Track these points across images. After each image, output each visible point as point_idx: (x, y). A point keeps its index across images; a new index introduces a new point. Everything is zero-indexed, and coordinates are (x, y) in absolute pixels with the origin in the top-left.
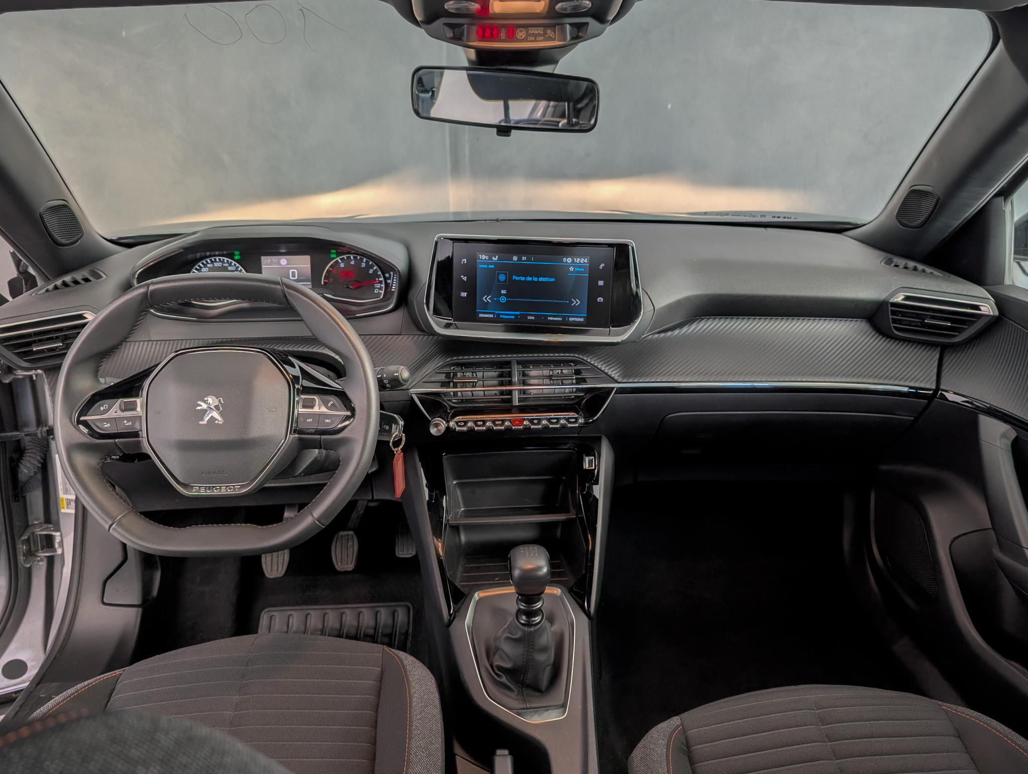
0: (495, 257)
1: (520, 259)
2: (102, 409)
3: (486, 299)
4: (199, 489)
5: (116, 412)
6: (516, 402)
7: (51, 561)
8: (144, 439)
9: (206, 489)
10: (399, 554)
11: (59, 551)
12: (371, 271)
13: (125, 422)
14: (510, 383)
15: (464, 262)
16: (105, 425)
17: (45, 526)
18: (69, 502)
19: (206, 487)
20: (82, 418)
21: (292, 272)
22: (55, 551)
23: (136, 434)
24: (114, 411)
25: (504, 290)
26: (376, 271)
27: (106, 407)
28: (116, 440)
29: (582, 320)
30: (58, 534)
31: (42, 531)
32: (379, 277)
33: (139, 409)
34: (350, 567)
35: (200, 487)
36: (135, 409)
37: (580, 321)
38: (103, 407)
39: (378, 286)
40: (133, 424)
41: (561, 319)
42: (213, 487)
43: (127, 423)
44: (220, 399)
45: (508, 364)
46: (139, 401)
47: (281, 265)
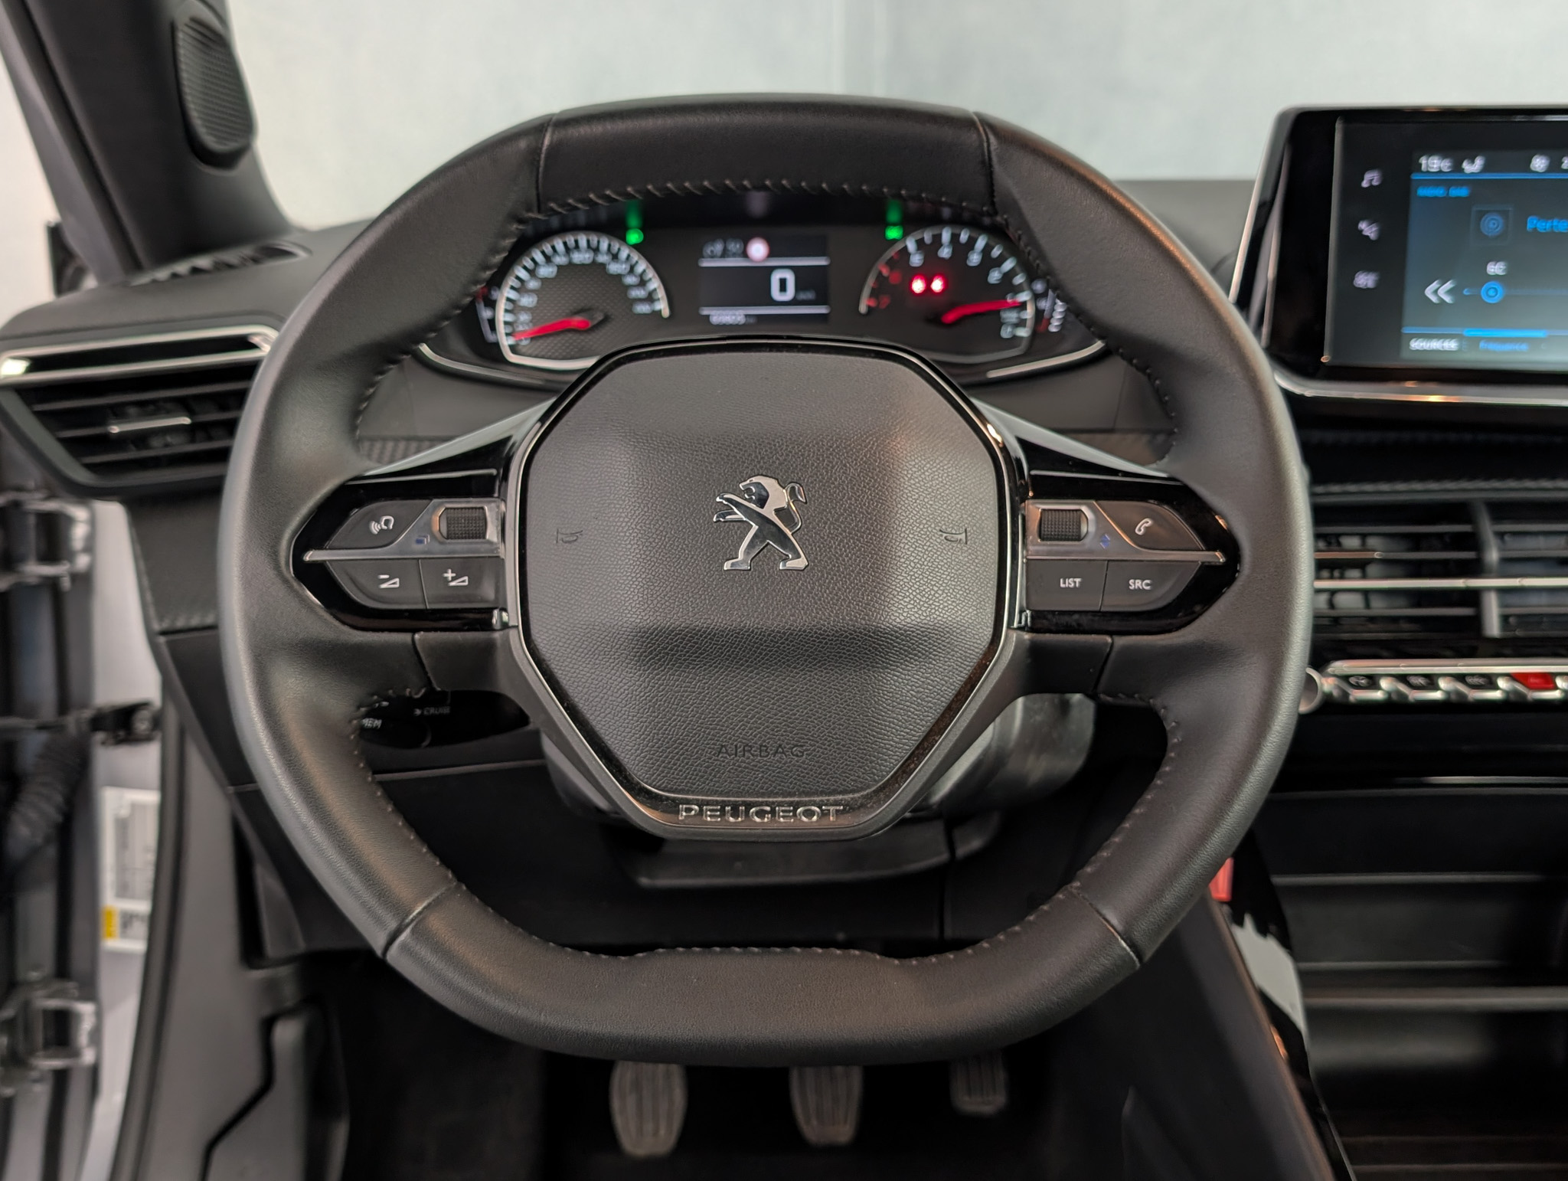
0: (1473, 163)
1: (1554, 166)
2: (375, 528)
3: (1436, 292)
4: (701, 810)
5: (420, 542)
6: (1493, 627)
7: (61, 1079)
8: (512, 633)
9: (722, 810)
11: (88, 1057)
12: (994, 277)
13: (449, 575)
14: (1475, 568)
15: (1371, 180)
16: (385, 581)
17: (57, 985)
18: (128, 919)
19: (724, 804)
20: (310, 556)
21: (780, 279)
22: (76, 1054)
23: (480, 619)
24: (416, 537)
25: (1497, 262)
26: (1008, 276)
27: (387, 522)
28: (417, 636)
30: (86, 1009)
31: (51, 996)
32: (1018, 289)
33: (492, 534)
34: (843, 1131)
35: (701, 804)
36: (481, 534)
38: (378, 522)
39: (1010, 316)
40: (475, 581)
42: (749, 806)
43: (454, 579)
44: (793, 488)
45: (1460, 511)
46: (490, 510)
47: (752, 261)
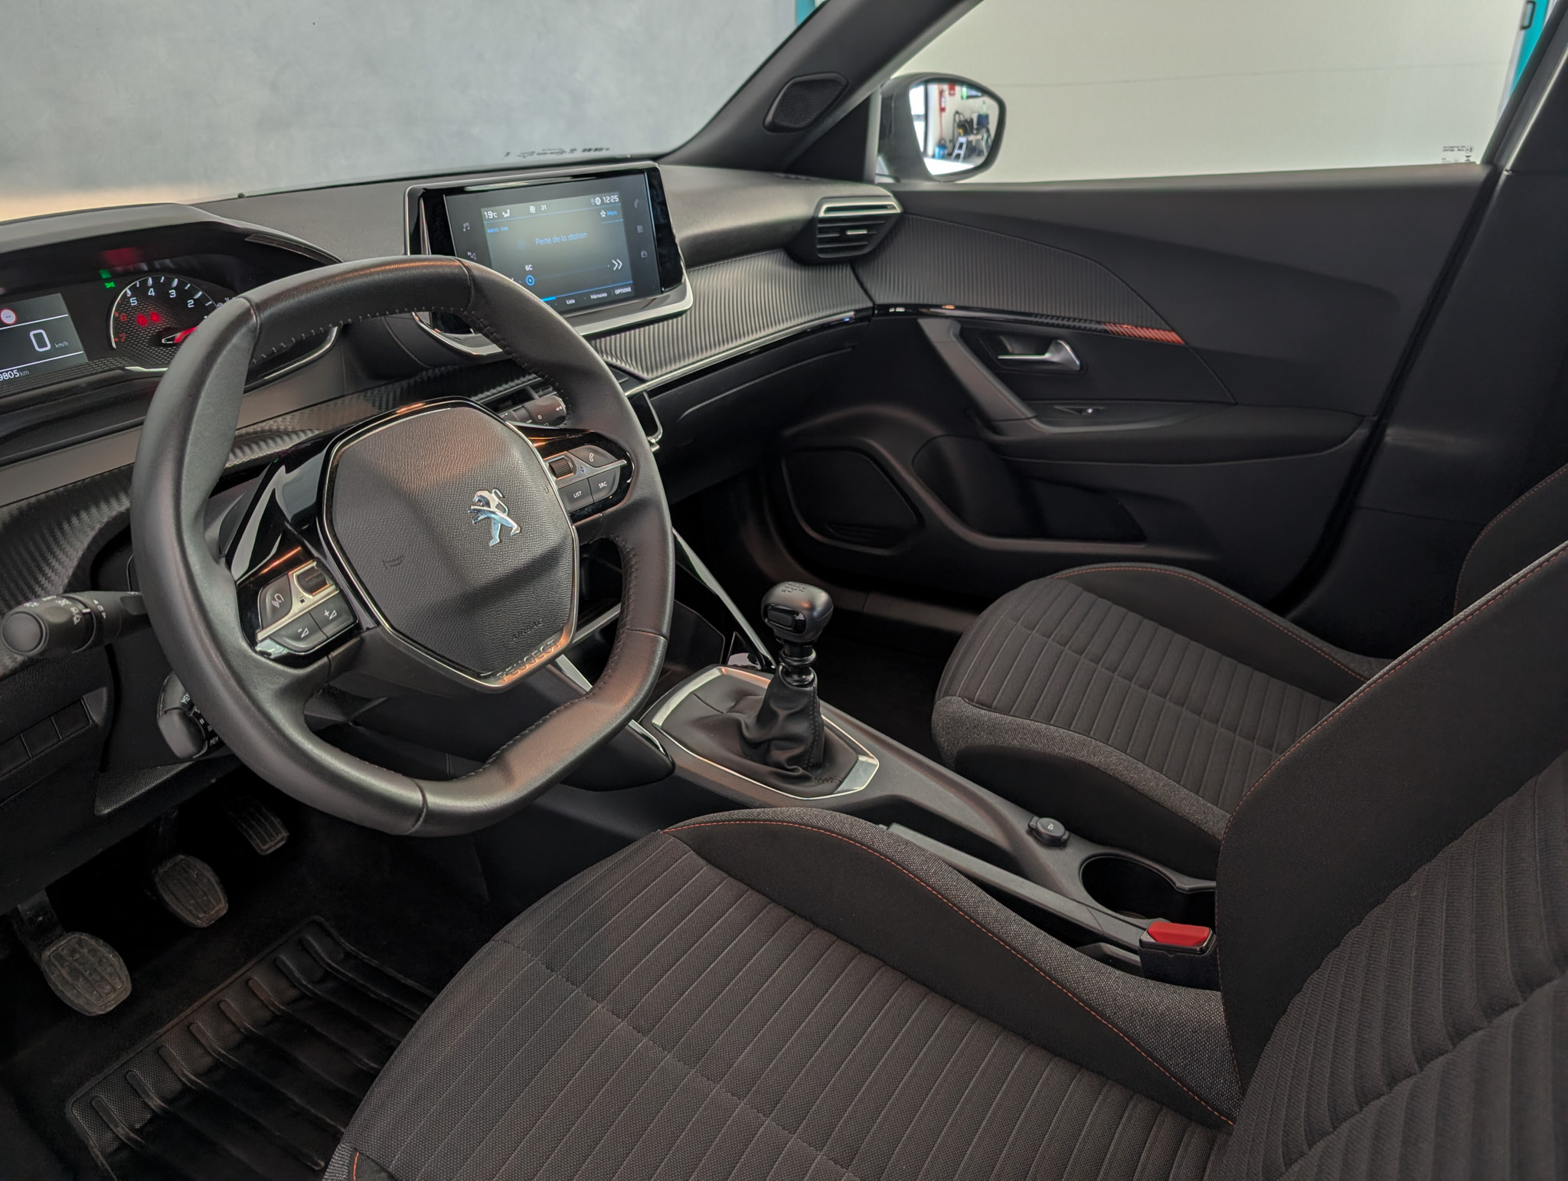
0: (506, 212)
1: (538, 209)
2: (276, 604)
5: (303, 601)
8: (379, 630)
10: (263, 850)
12: (190, 303)
13: (327, 614)
15: (466, 228)
16: (302, 632)
20: (261, 637)
21: (35, 335)
24: (300, 600)
25: (528, 265)
26: (200, 302)
27: (279, 598)
28: (330, 656)
29: (629, 290)
34: (221, 907)
36: (324, 582)
37: (627, 293)
38: (275, 600)
41: (605, 295)
43: (330, 615)
44: (495, 492)
47: (6, 324)
